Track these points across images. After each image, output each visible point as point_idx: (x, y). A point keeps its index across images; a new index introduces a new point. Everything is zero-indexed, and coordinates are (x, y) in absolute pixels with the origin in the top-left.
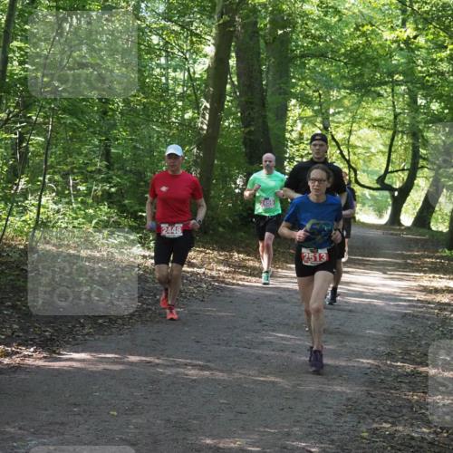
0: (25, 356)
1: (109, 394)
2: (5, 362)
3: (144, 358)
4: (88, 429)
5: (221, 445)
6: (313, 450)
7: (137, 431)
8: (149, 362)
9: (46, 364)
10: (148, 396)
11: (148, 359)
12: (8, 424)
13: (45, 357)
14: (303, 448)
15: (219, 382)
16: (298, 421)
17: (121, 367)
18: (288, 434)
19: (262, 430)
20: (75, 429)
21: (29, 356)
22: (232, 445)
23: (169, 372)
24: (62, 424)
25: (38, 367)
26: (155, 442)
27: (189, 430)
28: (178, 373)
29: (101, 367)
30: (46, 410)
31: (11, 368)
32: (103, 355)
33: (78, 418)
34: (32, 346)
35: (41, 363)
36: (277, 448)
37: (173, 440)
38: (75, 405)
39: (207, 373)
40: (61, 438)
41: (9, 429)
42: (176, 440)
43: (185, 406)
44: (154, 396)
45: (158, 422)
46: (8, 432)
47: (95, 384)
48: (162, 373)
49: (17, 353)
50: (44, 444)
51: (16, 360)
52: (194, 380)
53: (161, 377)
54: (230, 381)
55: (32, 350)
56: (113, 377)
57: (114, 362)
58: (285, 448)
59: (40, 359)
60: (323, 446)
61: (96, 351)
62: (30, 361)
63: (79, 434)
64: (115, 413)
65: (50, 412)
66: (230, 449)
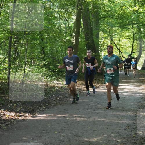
0: (25, 116)
1: (53, 126)
2: (20, 118)
3: (62, 115)
4: (49, 137)
5: (90, 140)
6: (118, 141)
7: (64, 137)
8: (64, 116)
9: (33, 118)
10: (65, 127)
11: (63, 115)
12: (24, 137)
13: (32, 116)
14: (115, 140)
15: (87, 121)
16: (113, 132)
17: (56, 118)
18: (110, 136)
19: (102, 135)
20: (45, 138)
21: (27, 116)
22: (93, 140)
23: (71, 119)
24: (40, 136)
25: (30, 119)
26: (70, 140)
27: (79, 136)
28: (73, 119)
29: (49, 118)
30: (35, 132)
31: (22, 120)
32: (49, 115)
33: (45, 134)
34: (27, 113)
35: (31, 118)
36: (107, 141)
37: (75, 139)
38: (44, 130)
39: (82, 119)
40: (41, 140)
41: (24, 138)
42: (76, 140)
43: (77, 129)
44: (67, 127)
45: (70, 134)
46: (24, 139)
47: (48, 124)
48: (68, 120)
49: (23, 115)
50: (36, 142)
51: (23, 118)
52: (79, 121)
53: (69, 121)
54: (90, 121)
55: (27, 114)
56: (54, 121)
57: (53, 117)
58: (110, 140)
59: (30, 117)
60: (121, 139)
61: (47, 114)
62: (27, 118)
63: (46, 139)
64: (56, 132)
65: (36, 133)
66: (93, 141)
